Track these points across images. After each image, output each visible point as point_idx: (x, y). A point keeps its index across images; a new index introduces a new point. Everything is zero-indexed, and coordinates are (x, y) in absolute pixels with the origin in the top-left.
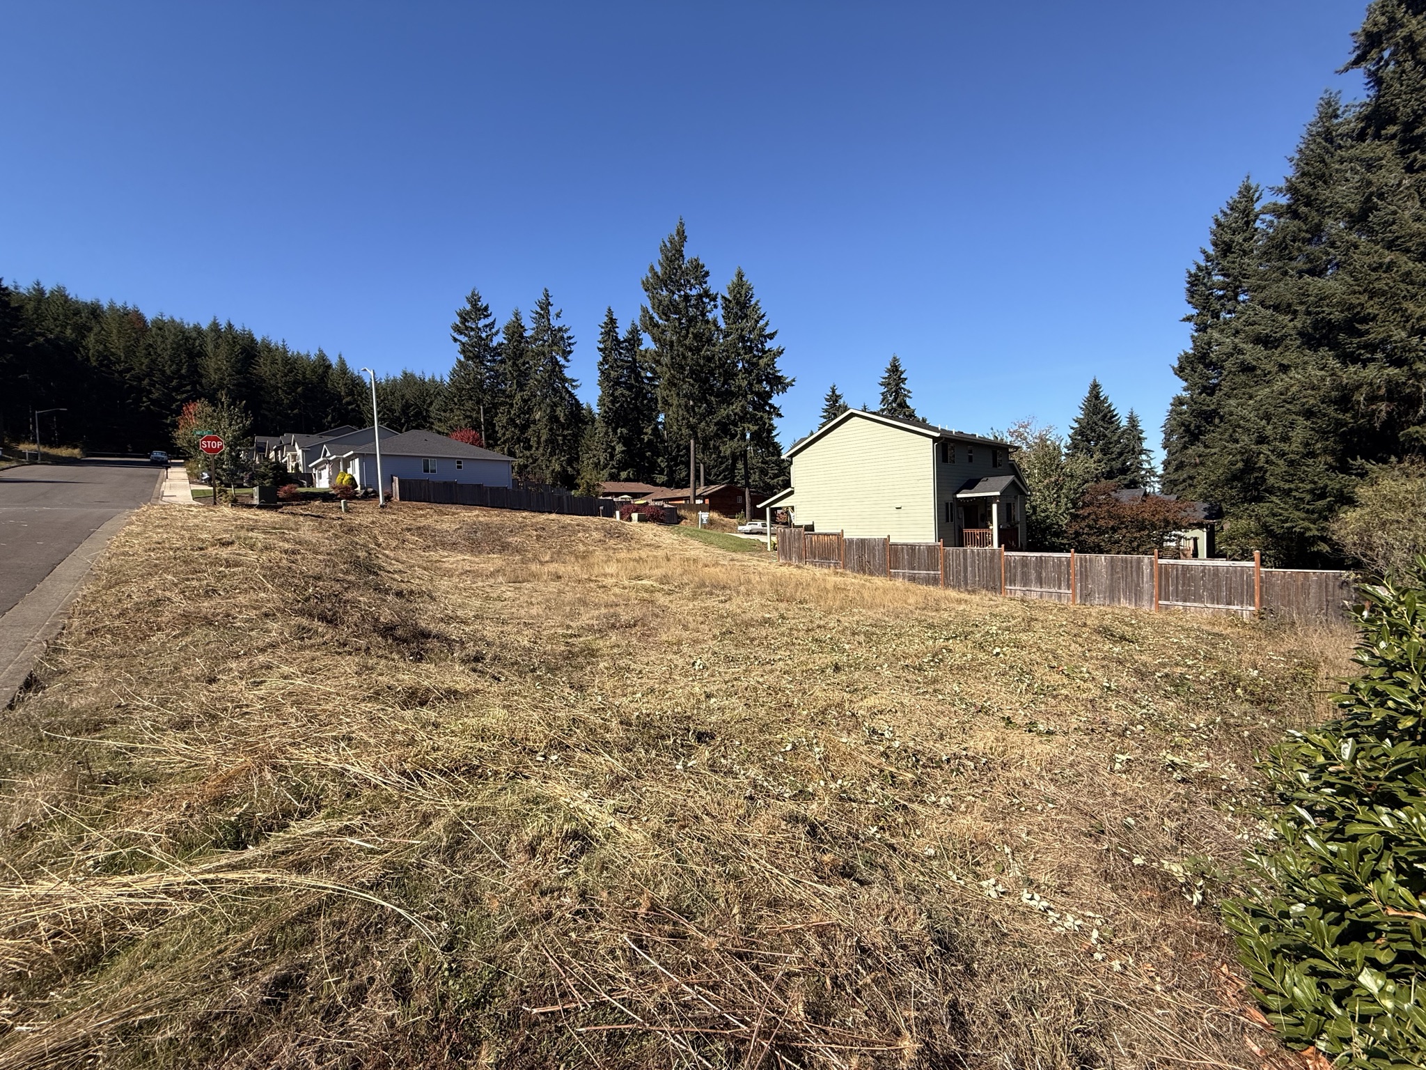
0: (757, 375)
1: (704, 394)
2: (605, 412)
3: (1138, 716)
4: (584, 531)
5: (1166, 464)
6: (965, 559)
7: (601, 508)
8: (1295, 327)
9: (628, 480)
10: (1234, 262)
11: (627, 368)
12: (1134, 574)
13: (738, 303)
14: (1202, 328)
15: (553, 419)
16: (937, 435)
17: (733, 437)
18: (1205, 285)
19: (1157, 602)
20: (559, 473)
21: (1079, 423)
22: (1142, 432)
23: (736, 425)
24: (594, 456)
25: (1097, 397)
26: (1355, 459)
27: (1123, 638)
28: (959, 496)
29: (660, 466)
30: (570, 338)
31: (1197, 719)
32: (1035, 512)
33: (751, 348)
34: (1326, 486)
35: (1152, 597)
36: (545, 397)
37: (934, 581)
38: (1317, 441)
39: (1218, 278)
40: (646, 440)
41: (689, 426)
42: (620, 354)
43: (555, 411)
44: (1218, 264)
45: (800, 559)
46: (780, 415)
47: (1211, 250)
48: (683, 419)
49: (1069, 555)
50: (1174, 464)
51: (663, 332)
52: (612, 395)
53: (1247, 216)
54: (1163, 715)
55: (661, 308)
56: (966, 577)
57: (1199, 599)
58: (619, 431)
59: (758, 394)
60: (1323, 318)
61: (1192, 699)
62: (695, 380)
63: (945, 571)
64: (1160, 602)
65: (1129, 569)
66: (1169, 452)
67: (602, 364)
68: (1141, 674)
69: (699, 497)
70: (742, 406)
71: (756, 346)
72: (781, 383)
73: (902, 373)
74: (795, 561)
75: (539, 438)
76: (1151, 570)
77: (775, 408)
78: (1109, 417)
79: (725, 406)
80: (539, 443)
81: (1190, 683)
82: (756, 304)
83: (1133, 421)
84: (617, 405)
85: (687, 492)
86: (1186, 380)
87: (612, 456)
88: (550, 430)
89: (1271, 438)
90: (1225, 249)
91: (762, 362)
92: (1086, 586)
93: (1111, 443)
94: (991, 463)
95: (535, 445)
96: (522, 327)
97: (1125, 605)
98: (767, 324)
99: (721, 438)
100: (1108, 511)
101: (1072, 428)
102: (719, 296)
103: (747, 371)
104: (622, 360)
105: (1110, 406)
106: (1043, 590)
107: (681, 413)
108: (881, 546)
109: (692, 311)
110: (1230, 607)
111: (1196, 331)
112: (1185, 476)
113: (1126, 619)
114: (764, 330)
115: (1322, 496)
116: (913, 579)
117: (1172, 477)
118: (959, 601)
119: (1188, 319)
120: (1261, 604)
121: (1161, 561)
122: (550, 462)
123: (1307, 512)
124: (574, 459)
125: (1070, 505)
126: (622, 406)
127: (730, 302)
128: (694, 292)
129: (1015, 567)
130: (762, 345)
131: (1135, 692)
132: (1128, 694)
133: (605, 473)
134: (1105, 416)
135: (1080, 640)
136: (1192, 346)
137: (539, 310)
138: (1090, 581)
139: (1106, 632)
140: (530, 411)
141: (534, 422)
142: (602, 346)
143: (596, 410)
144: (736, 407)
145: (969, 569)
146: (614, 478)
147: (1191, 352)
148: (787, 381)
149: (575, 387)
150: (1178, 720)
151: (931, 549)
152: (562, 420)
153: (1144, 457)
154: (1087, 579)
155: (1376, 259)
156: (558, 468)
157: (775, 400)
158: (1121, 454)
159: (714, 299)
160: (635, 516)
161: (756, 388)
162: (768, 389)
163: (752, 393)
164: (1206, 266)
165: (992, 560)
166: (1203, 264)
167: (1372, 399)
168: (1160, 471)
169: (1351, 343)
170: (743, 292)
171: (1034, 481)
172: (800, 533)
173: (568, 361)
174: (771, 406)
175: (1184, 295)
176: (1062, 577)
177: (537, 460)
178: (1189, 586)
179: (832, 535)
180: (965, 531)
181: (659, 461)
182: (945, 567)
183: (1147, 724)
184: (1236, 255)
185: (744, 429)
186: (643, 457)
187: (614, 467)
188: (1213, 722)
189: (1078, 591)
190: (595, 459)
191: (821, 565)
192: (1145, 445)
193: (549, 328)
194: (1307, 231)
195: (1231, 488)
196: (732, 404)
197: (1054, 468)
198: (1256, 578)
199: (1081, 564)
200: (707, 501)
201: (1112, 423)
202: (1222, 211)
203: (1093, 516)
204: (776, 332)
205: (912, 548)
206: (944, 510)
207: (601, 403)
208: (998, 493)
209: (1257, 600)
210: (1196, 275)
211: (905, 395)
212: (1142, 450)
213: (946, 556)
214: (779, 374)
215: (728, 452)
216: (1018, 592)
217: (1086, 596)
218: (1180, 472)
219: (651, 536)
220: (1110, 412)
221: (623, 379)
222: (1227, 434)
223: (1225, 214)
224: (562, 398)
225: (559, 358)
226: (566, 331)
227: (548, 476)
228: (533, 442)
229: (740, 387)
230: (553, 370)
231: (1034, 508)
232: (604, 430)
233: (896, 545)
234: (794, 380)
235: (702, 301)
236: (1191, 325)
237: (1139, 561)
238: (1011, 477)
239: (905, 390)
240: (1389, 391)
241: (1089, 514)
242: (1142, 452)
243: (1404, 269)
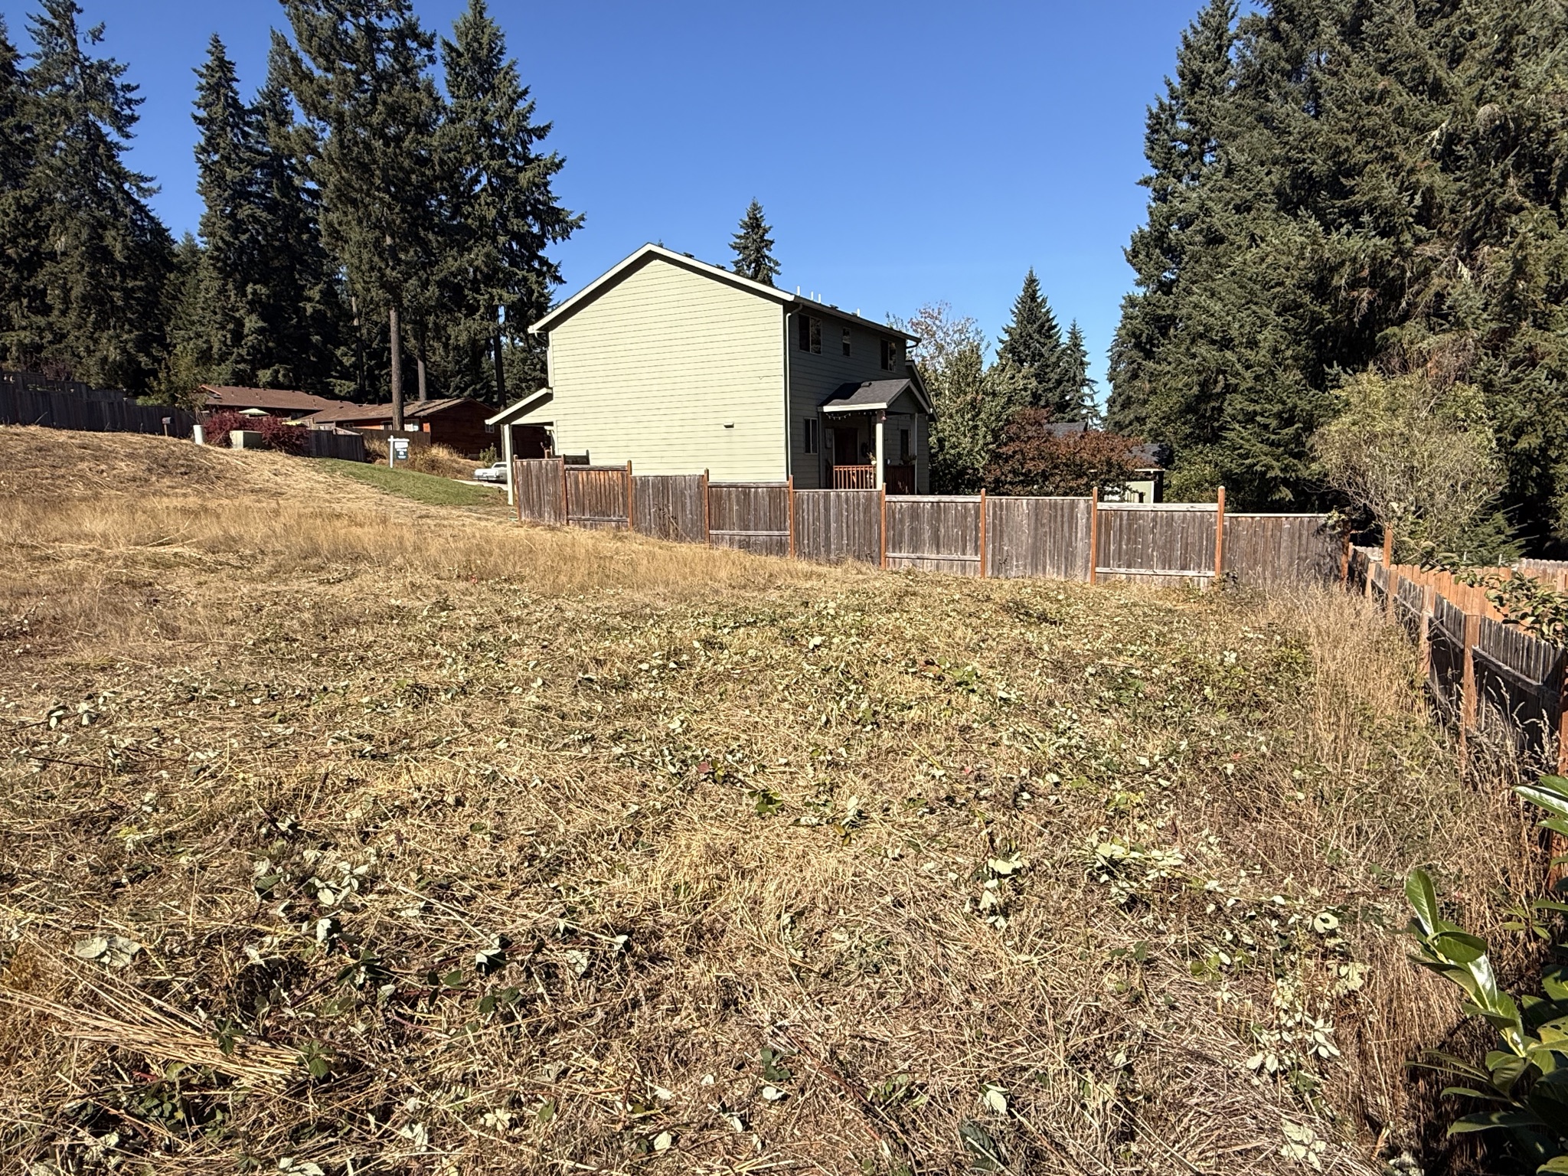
0: (515, 199)
1: (414, 224)
2: (217, 249)
3: (1051, 753)
4: (96, 458)
5: (1111, 402)
6: (827, 509)
7: (166, 420)
8: (1272, 183)
9: (275, 385)
10: (1202, 103)
11: (262, 166)
12: (1066, 526)
13: (476, 59)
14: (1162, 196)
15: (99, 253)
16: (790, 298)
17: (472, 310)
18: (1167, 132)
19: (1093, 569)
20: (120, 365)
21: (1011, 335)
22: (1085, 354)
23: (477, 291)
24: (198, 335)
25: (1033, 298)
26: (1331, 366)
27: (1043, 618)
28: (827, 409)
29: (341, 363)
30: (128, 88)
31: (1149, 747)
32: (942, 448)
33: (502, 152)
34: (1295, 406)
35: (1087, 562)
36: (75, 205)
37: (779, 548)
38: (1288, 348)
39: (1184, 126)
40: (309, 311)
41: (385, 285)
42: (246, 135)
43: (101, 238)
44: (1184, 104)
45: (558, 515)
46: (559, 280)
47: (1177, 82)
48: (372, 269)
49: (978, 499)
50: (1121, 401)
51: (324, 93)
52: (232, 215)
53: (1220, 38)
54: (1095, 744)
55: (315, 42)
56: (828, 538)
57: (1147, 563)
58: (249, 289)
59: (516, 236)
60: (1305, 169)
61: (1141, 710)
62: (393, 196)
63: (796, 530)
64: (1098, 569)
65: (1059, 519)
66: (1116, 387)
67: (204, 150)
68: (1060, 670)
69: (412, 419)
70: (487, 255)
71: (513, 146)
72: (560, 221)
73: (766, 231)
74: (548, 518)
75: (66, 291)
76: (1088, 519)
77: (550, 266)
78: (1047, 329)
79: (454, 252)
80: (66, 300)
81: (1138, 682)
82: (510, 67)
83: (1075, 336)
84: (244, 237)
85: (387, 410)
86: (1139, 271)
87: (238, 336)
88: (91, 275)
89: (1236, 342)
90: (1194, 81)
91: (524, 178)
92: (1001, 549)
93: (1048, 366)
94: (879, 363)
95: (58, 306)
96: (10, 49)
97: (1052, 576)
98: (531, 108)
99: (450, 311)
100: (1037, 448)
101: (1001, 341)
102: (438, 41)
103: (497, 192)
104: (250, 149)
105: (1048, 312)
106: (941, 556)
107: (365, 256)
108: (694, 487)
109: (383, 61)
110: (1185, 573)
111: (1154, 200)
112: (1132, 416)
113: (1052, 594)
114: (525, 118)
115: (1289, 422)
116: (746, 545)
117: (1117, 418)
118: (808, 576)
119: (1146, 182)
120: (1222, 568)
121: (1101, 506)
122: (96, 341)
123: (1272, 444)
124: (154, 340)
125: (989, 438)
126: (253, 240)
127: (460, 55)
128: (387, 24)
129: (902, 521)
130: (524, 147)
131: (1051, 704)
132: (1039, 711)
133: (226, 369)
134: (1042, 326)
135: (974, 621)
136: (1148, 220)
137: (48, 17)
138: (1006, 539)
139: (1018, 610)
140: (41, 232)
141: (52, 256)
142: (202, 114)
143: (201, 243)
144: (478, 255)
145: (833, 525)
146: (243, 380)
147: (1147, 229)
148: (571, 218)
149: (149, 192)
150: (1120, 753)
151: (775, 492)
152: (119, 257)
153: (1086, 390)
154: (1001, 537)
155: (1368, 84)
156: (114, 355)
157: (551, 251)
158: (1059, 382)
159: (428, 44)
160: (237, 436)
161: (515, 224)
162: (536, 230)
163: (507, 232)
164: (1170, 105)
165: (867, 509)
166: (1166, 101)
167: (1354, 284)
168: (1103, 411)
169: (1333, 206)
170: (485, 40)
171: (945, 403)
172: (556, 468)
173: (128, 136)
174: (543, 262)
175: (1143, 145)
176: (968, 535)
177: (64, 336)
178: (1136, 542)
179: (613, 469)
180: (836, 468)
181: (338, 353)
182: (796, 524)
183: (1066, 768)
184: (1204, 93)
185: (492, 298)
186: (305, 343)
187: (241, 360)
188: (1175, 751)
189: (989, 557)
190: (200, 342)
191: (594, 525)
192: (1089, 373)
193: (75, 60)
194: (1287, 61)
195: (1184, 424)
196: (470, 250)
197: (970, 379)
198: (1218, 528)
199: (995, 513)
200: (427, 427)
201: (1050, 337)
202: (1192, 26)
203: (1018, 456)
204: (548, 127)
205: (745, 491)
206: (802, 432)
207: (208, 228)
208: (884, 406)
209: (1218, 560)
210: (1158, 117)
211: (771, 269)
212: (1084, 380)
213: (798, 504)
214: (555, 205)
215: (463, 338)
216: (906, 562)
217: (1000, 565)
218: (1126, 411)
219: (267, 474)
220: (1049, 320)
221: (254, 188)
222: (1184, 347)
223: (1196, 32)
224: (117, 213)
225: (106, 129)
226: (118, 71)
227: (94, 370)
228: (53, 295)
229: (482, 219)
230: (93, 151)
231: (941, 441)
232: (217, 284)
233: (718, 486)
234: (582, 219)
235: (404, 45)
236: (1149, 192)
237: (1073, 506)
238: (905, 382)
239: (770, 260)
240: (1372, 273)
241: (1015, 452)
242: (1084, 382)
243: (1399, 101)
